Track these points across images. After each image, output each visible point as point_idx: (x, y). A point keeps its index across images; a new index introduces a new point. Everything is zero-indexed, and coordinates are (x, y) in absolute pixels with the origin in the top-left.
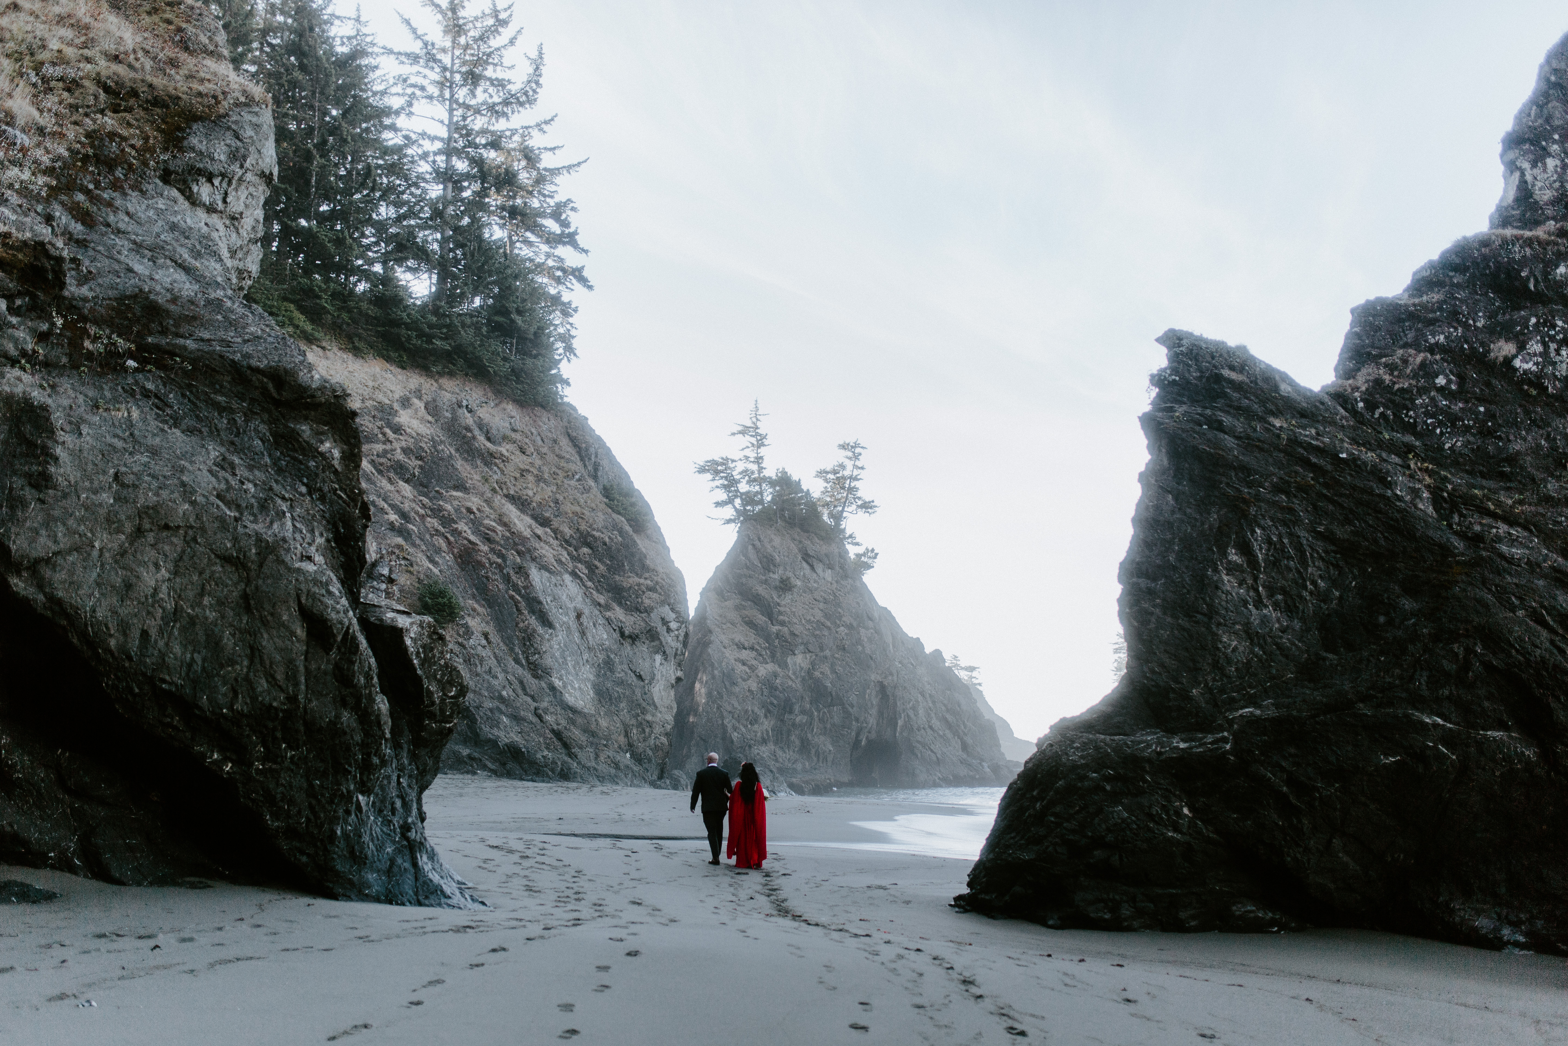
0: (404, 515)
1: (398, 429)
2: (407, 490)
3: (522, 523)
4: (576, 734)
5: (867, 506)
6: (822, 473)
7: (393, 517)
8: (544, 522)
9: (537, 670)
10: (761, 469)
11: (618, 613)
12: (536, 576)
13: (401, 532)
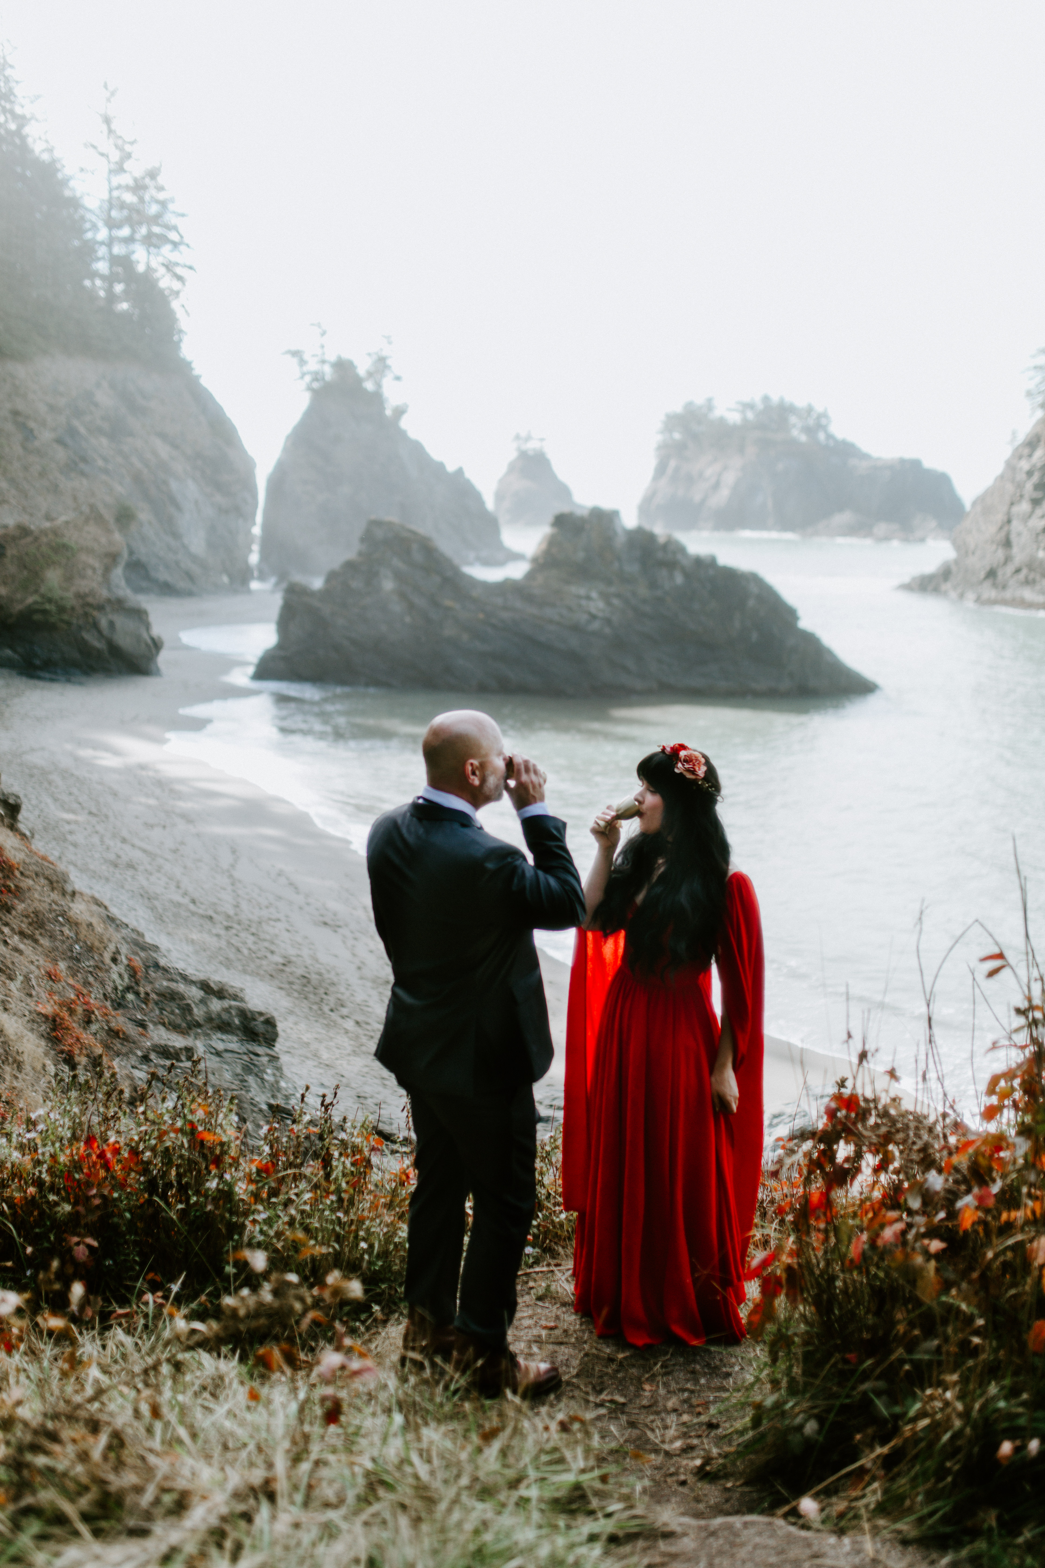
0: (105, 460)
1: (96, 405)
2: (104, 441)
3: (164, 451)
4: (196, 570)
5: (398, 378)
6: (369, 354)
7: (100, 463)
8: (176, 447)
9: (176, 535)
10: (324, 354)
11: (219, 498)
12: (174, 485)
13: (106, 472)
